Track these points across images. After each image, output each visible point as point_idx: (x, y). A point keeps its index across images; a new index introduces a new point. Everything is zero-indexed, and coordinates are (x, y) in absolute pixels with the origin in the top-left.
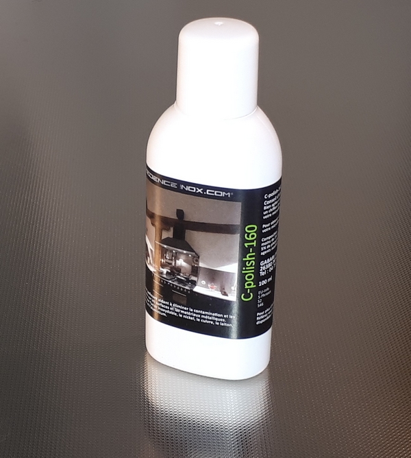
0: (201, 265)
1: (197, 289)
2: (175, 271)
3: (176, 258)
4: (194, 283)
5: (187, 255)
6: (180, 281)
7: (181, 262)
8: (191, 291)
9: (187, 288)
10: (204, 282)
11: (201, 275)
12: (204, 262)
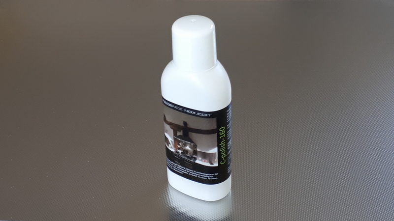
0: (198, 150)
1: (197, 162)
2: (185, 152)
3: (186, 146)
4: (195, 159)
5: (190, 144)
6: (188, 157)
7: (188, 148)
8: (194, 162)
9: (192, 161)
10: (200, 158)
11: (198, 155)
12: (199, 148)
